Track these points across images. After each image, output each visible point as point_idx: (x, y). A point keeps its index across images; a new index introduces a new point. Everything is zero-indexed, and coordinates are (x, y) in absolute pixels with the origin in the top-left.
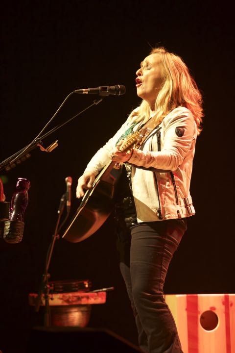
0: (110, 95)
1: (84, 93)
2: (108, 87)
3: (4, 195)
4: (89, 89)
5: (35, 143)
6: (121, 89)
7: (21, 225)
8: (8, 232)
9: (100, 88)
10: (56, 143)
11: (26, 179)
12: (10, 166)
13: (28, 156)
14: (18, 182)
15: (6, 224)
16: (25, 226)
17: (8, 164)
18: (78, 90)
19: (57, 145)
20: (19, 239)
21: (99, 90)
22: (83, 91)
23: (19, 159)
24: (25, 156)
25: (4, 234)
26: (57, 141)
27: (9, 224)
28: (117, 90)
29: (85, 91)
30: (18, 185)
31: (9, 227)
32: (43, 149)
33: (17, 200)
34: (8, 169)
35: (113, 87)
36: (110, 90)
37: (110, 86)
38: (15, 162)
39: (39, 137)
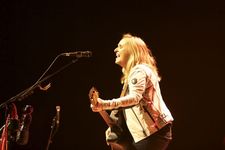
0: (83, 57)
1: (67, 55)
2: (81, 52)
3: (17, 115)
4: (70, 53)
5: (37, 85)
6: (89, 54)
7: (27, 133)
8: (19, 138)
9: (76, 53)
10: (49, 85)
11: (31, 106)
12: (21, 98)
13: (32, 92)
14: (26, 108)
15: (18, 133)
16: (29, 134)
17: (20, 97)
18: (63, 54)
19: (50, 86)
20: (26, 142)
21: (75, 54)
22: (66, 54)
23: (27, 94)
24: (30, 92)
25: (17, 139)
26: (50, 84)
27: (20, 133)
28: (87, 54)
29: (68, 54)
30: (26, 110)
31: (19, 135)
32: (41, 88)
33: (25, 119)
34: (20, 100)
35: (84, 52)
36: (83, 54)
37: (82, 51)
38: (24, 96)
39: (39, 81)
